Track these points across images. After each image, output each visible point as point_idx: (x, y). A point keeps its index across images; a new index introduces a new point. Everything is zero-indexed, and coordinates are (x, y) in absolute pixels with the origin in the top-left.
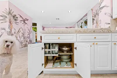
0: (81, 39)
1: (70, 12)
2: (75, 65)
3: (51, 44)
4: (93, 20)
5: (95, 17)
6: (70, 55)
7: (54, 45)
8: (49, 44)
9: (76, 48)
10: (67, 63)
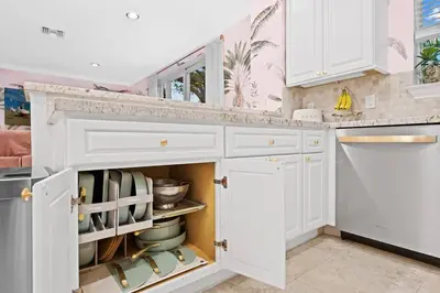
0: (239, 147)
1: (133, 15)
2: (219, 250)
3: (106, 176)
4: (227, 76)
5: (232, 68)
6: (182, 218)
7: (126, 178)
8: (98, 175)
9: (224, 182)
10: (179, 253)
